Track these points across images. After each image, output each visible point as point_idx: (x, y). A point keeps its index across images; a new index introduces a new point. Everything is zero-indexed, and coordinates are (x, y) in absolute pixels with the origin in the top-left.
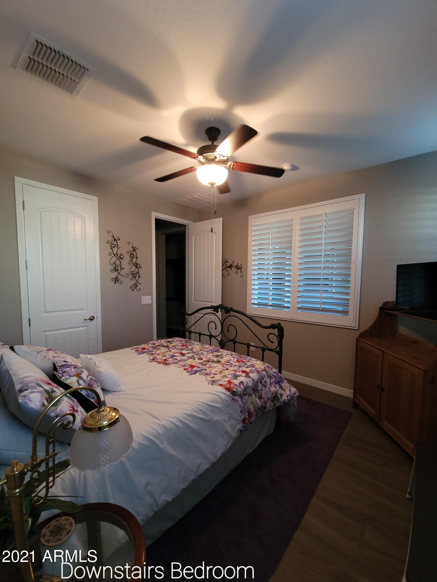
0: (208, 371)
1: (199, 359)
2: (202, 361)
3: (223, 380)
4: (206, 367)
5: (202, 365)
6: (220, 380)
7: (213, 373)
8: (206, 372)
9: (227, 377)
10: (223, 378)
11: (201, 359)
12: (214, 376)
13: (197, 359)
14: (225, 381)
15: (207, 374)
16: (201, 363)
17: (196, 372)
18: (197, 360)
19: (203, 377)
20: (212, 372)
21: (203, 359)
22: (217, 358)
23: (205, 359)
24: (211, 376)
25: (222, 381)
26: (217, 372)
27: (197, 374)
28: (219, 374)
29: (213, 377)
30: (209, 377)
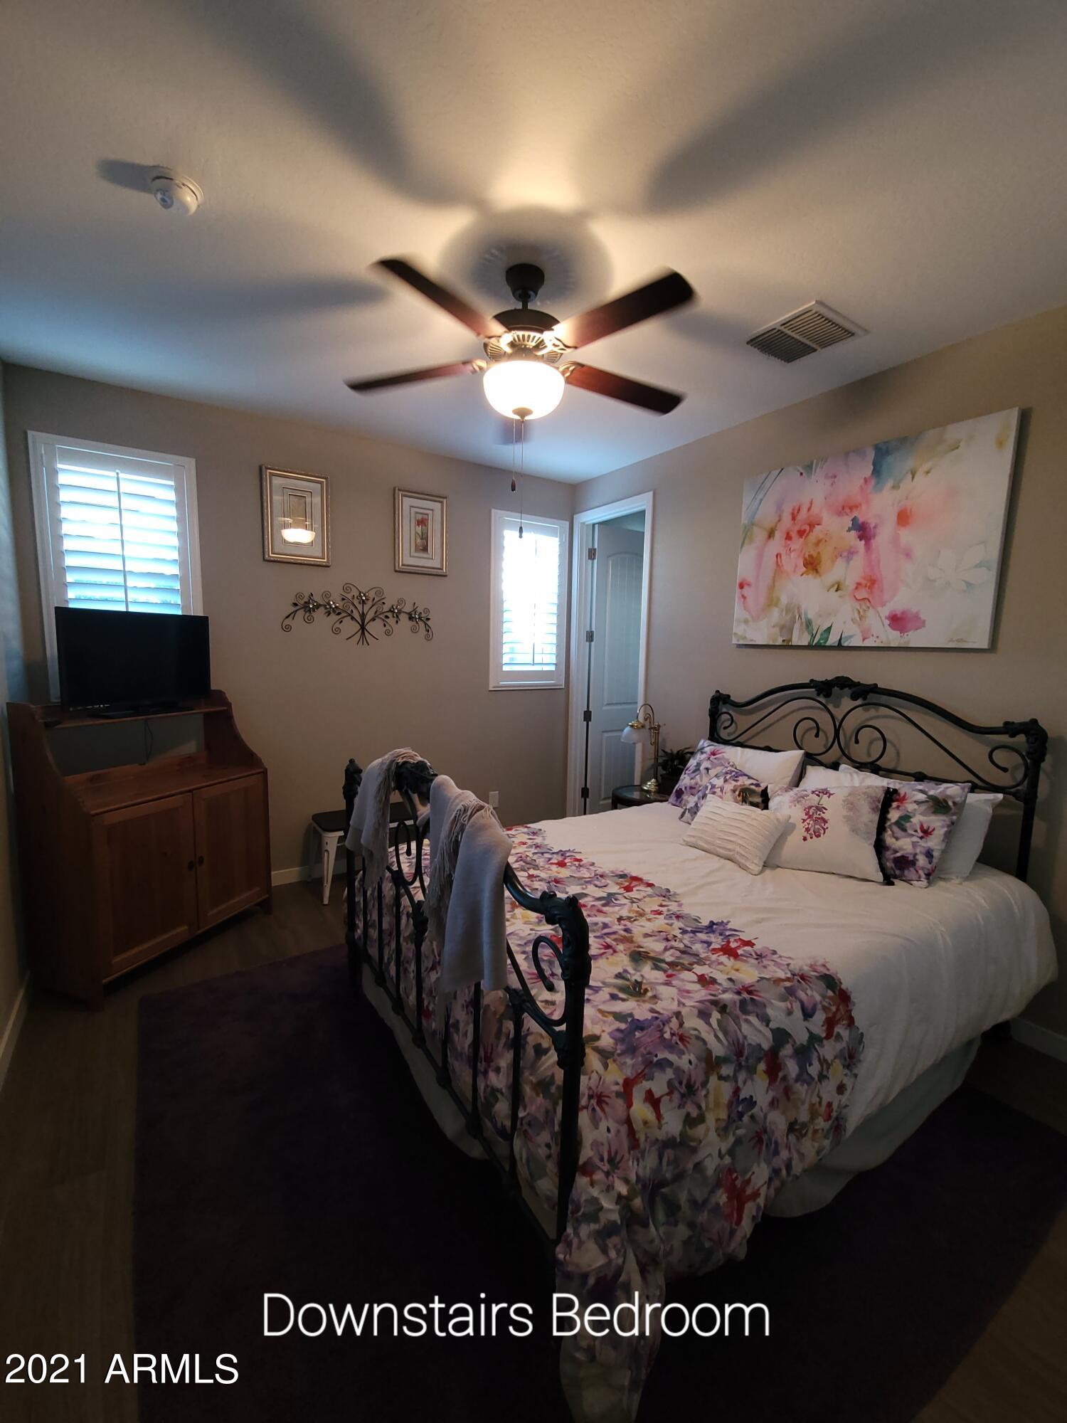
0: (678, 924)
1: (713, 981)
2: (700, 970)
3: (643, 894)
4: (681, 941)
5: (698, 956)
6: (650, 896)
7: (662, 917)
8: (682, 925)
9: (631, 899)
10: (638, 899)
11: (702, 980)
12: (661, 909)
13: (719, 981)
14: (637, 890)
15: (678, 917)
16: (701, 962)
17: (711, 927)
18: (721, 978)
19: (689, 909)
20: (665, 918)
21: (695, 978)
22: (639, 979)
23: (686, 975)
24: (668, 910)
25: (645, 894)
26: (652, 916)
27: (705, 923)
28: (648, 910)
29: (661, 906)
30: (674, 907)
